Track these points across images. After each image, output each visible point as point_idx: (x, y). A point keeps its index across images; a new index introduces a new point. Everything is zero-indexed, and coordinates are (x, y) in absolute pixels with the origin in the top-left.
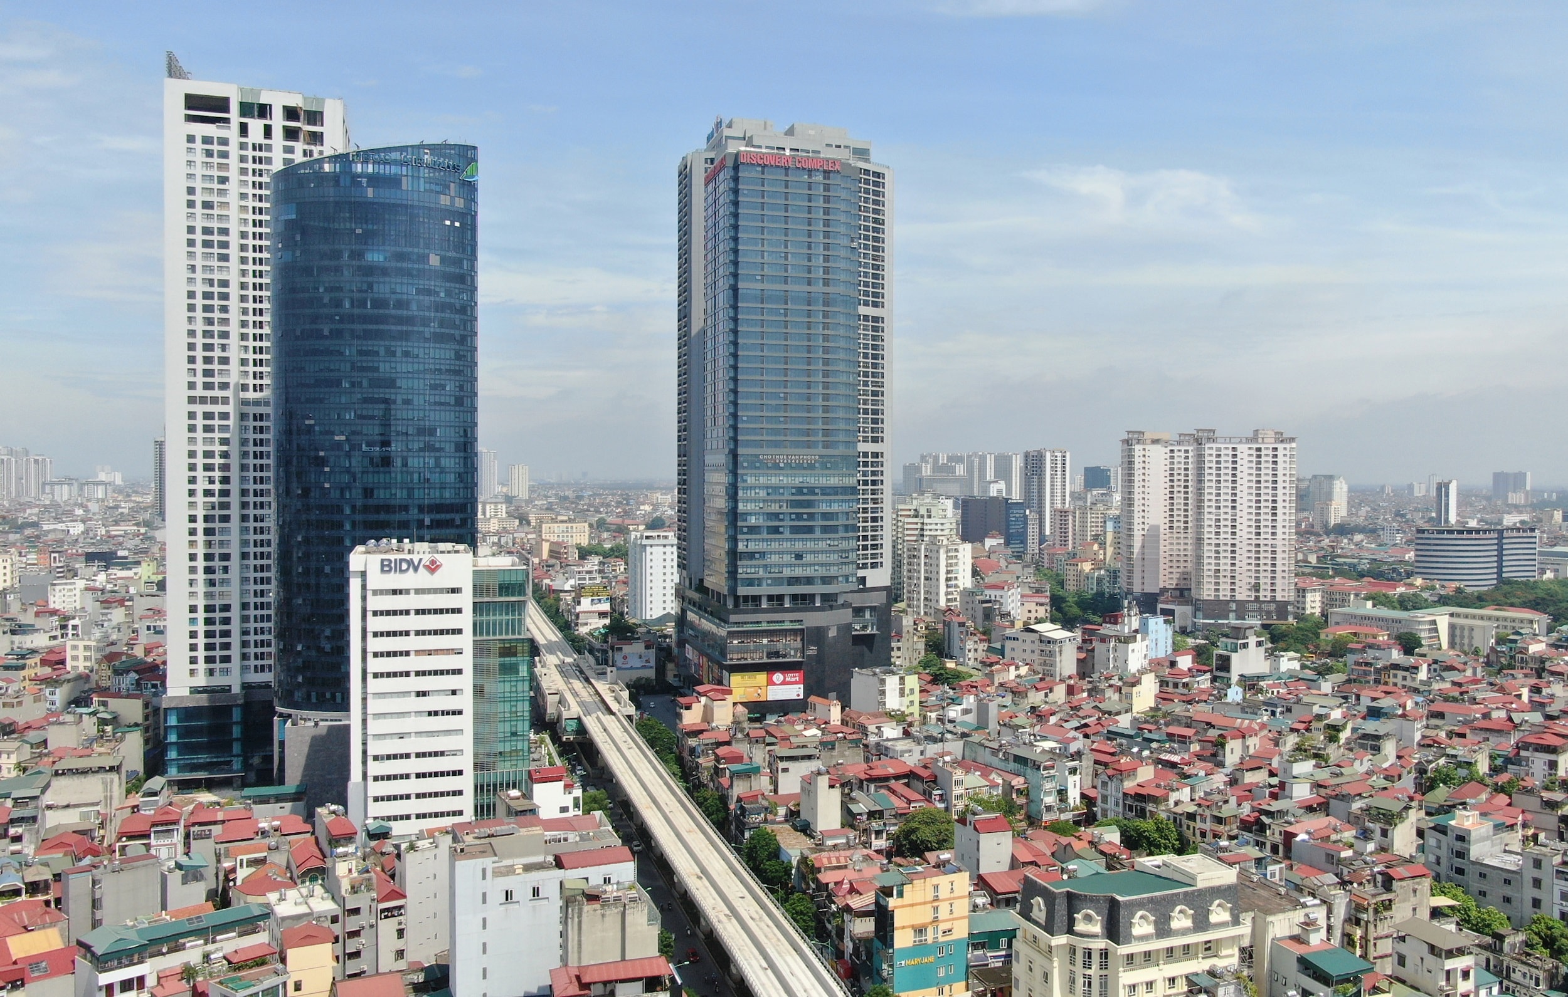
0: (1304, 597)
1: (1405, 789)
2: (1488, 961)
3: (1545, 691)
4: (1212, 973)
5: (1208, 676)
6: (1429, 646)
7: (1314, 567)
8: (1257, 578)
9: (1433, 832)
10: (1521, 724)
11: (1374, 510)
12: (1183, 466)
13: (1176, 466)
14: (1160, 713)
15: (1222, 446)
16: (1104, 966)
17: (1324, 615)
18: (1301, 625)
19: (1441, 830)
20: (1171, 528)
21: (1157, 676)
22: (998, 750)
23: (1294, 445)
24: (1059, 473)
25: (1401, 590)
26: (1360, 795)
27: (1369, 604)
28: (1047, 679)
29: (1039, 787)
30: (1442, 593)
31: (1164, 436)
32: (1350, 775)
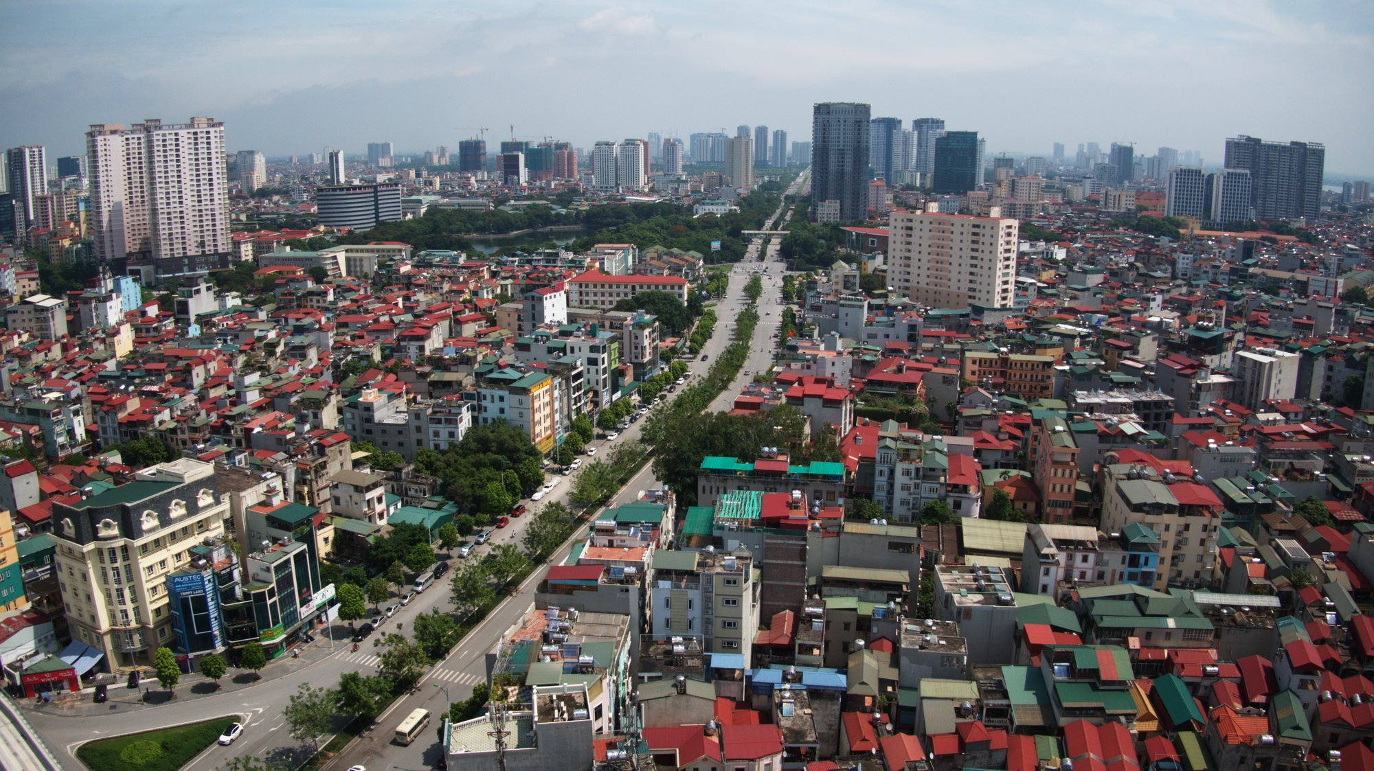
0: (239, 248)
1: (326, 382)
2: (393, 487)
3: (413, 299)
4: (206, 543)
5: (172, 319)
6: (334, 275)
7: (245, 224)
8: (202, 237)
9: (349, 409)
10: (399, 324)
11: (286, 176)
12: (137, 151)
13: (131, 151)
14: (138, 355)
15: (167, 132)
16: (126, 558)
17: (255, 259)
18: (239, 270)
19: (354, 405)
20: (131, 203)
21: (132, 325)
22: (15, 407)
23: (222, 128)
24: (37, 165)
25: (310, 235)
26: (295, 391)
27: (288, 248)
28: (45, 341)
29: (52, 431)
30: (339, 235)
31: (120, 127)
32: (287, 378)
